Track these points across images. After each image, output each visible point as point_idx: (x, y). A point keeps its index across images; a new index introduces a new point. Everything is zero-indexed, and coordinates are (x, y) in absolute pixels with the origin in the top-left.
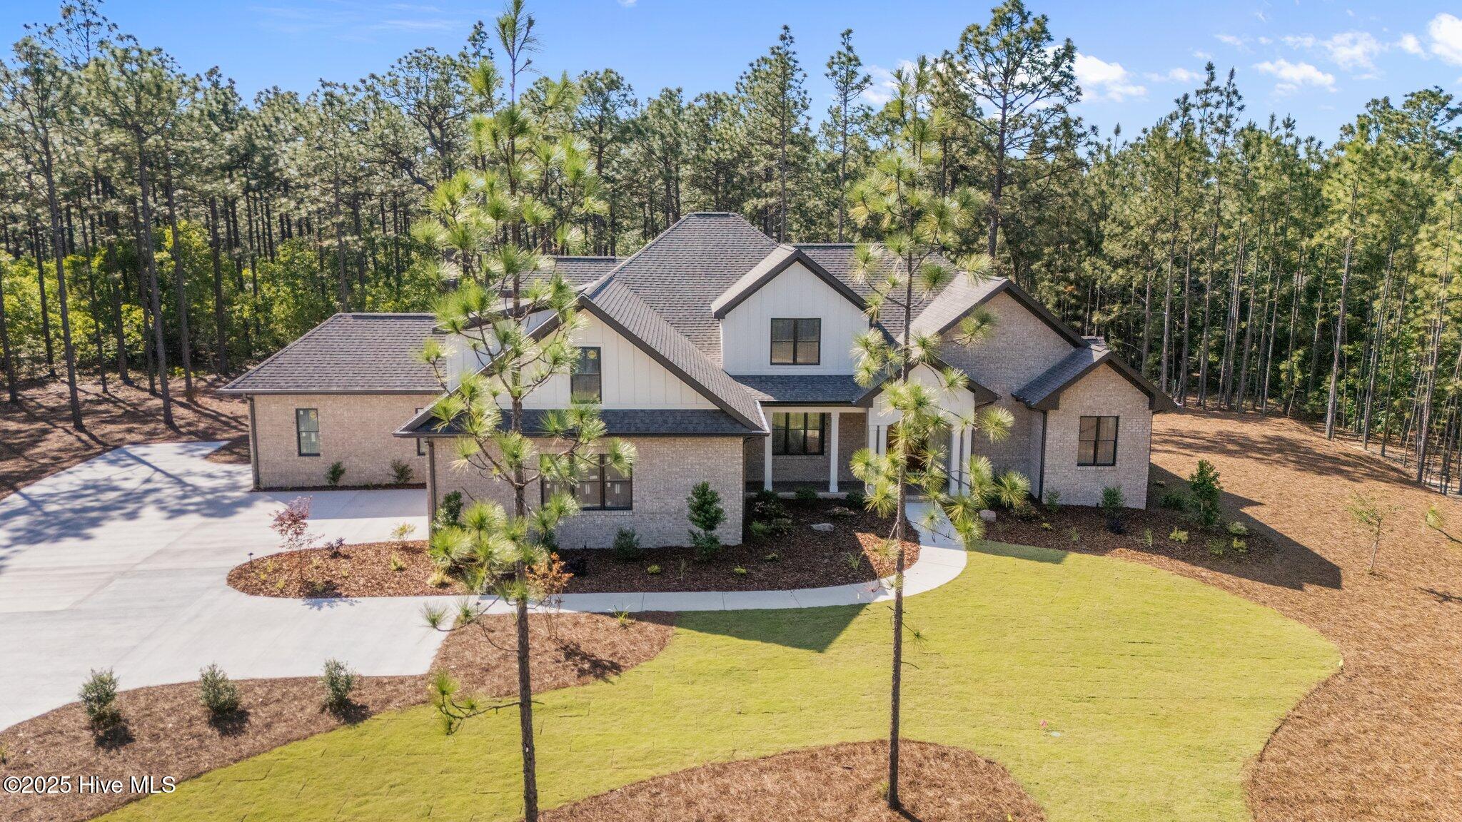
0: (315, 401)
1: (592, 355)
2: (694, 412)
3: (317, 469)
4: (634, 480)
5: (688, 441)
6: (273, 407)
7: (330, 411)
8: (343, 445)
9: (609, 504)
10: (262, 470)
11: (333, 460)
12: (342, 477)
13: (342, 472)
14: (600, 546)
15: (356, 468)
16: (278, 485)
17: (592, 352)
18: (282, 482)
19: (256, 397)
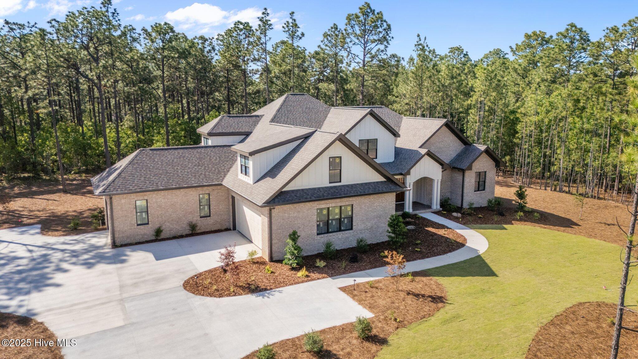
0: (145, 195)
1: (338, 160)
2: (377, 182)
3: (148, 231)
4: (354, 216)
5: (375, 196)
6: (123, 201)
7: (154, 200)
8: (162, 217)
9: (342, 228)
10: (117, 235)
11: (157, 226)
12: (162, 234)
13: (161, 231)
14: (341, 248)
15: (169, 229)
16: (126, 242)
17: (337, 159)
18: (128, 241)
19: (113, 197)
